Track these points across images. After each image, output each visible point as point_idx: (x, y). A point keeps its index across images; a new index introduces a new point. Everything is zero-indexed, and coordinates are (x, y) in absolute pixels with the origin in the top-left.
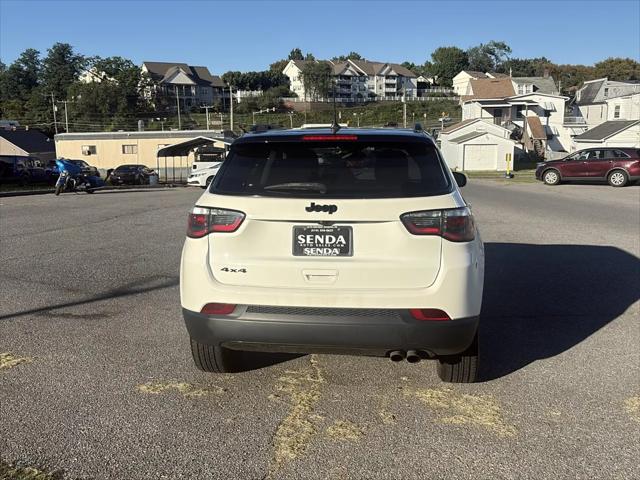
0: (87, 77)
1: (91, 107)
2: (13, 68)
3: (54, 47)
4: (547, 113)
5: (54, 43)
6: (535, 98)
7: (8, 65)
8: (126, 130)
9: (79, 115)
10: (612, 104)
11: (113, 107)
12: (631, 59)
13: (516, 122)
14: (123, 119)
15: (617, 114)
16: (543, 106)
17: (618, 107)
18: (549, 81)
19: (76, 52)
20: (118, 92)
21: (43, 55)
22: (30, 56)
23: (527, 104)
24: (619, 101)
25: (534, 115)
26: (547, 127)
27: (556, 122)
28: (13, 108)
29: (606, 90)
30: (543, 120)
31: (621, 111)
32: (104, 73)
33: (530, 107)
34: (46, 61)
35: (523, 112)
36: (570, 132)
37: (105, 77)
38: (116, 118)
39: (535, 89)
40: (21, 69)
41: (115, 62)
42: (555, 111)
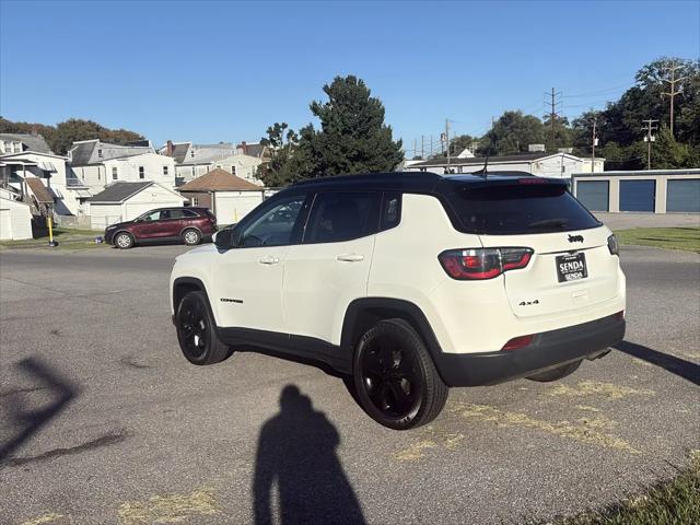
4: (47, 174)
6: (30, 157)
10: (109, 165)
12: (93, 121)
13: (12, 184)
15: (115, 176)
16: (41, 166)
17: (115, 169)
18: (39, 139)
23: (24, 164)
24: (115, 163)
25: (33, 176)
26: (49, 189)
27: (58, 183)
29: (100, 151)
30: (44, 181)
31: (119, 173)
33: (28, 168)
35: (20, 173)
36: (74, 194)
39: (25, 148)
42: (56, 172)
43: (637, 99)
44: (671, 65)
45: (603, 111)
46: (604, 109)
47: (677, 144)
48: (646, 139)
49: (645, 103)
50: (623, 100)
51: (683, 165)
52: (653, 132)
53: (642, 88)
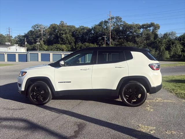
43: (32, 33)
44: (40, 25)
45: (23, 35)
46: (24, 35)
47: (44, 45)
48: (37, 43)
49: (34, 34)
50: (28, 33)
51: (47, 50)
52: (39, 42)
53: (33, 30)
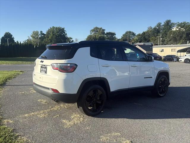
0: (174, 29)
1: (174, 37)
2: (154, 28)
3: (166, 21)
5: (166, 20)
7: (153, 28)
8: (173, 44)
9: (170, 40)
11: (181, 37)
14: (184, 41)
19: (172, 22)
20: (183, 32)
21: (163, 24)
22: (159, 25)
28: (153, 39)
32: (179, 27)
34: (163, 25)
37: (180, 28)
38: (181, 41)
40: (156, 28)
41: (184, 23)
